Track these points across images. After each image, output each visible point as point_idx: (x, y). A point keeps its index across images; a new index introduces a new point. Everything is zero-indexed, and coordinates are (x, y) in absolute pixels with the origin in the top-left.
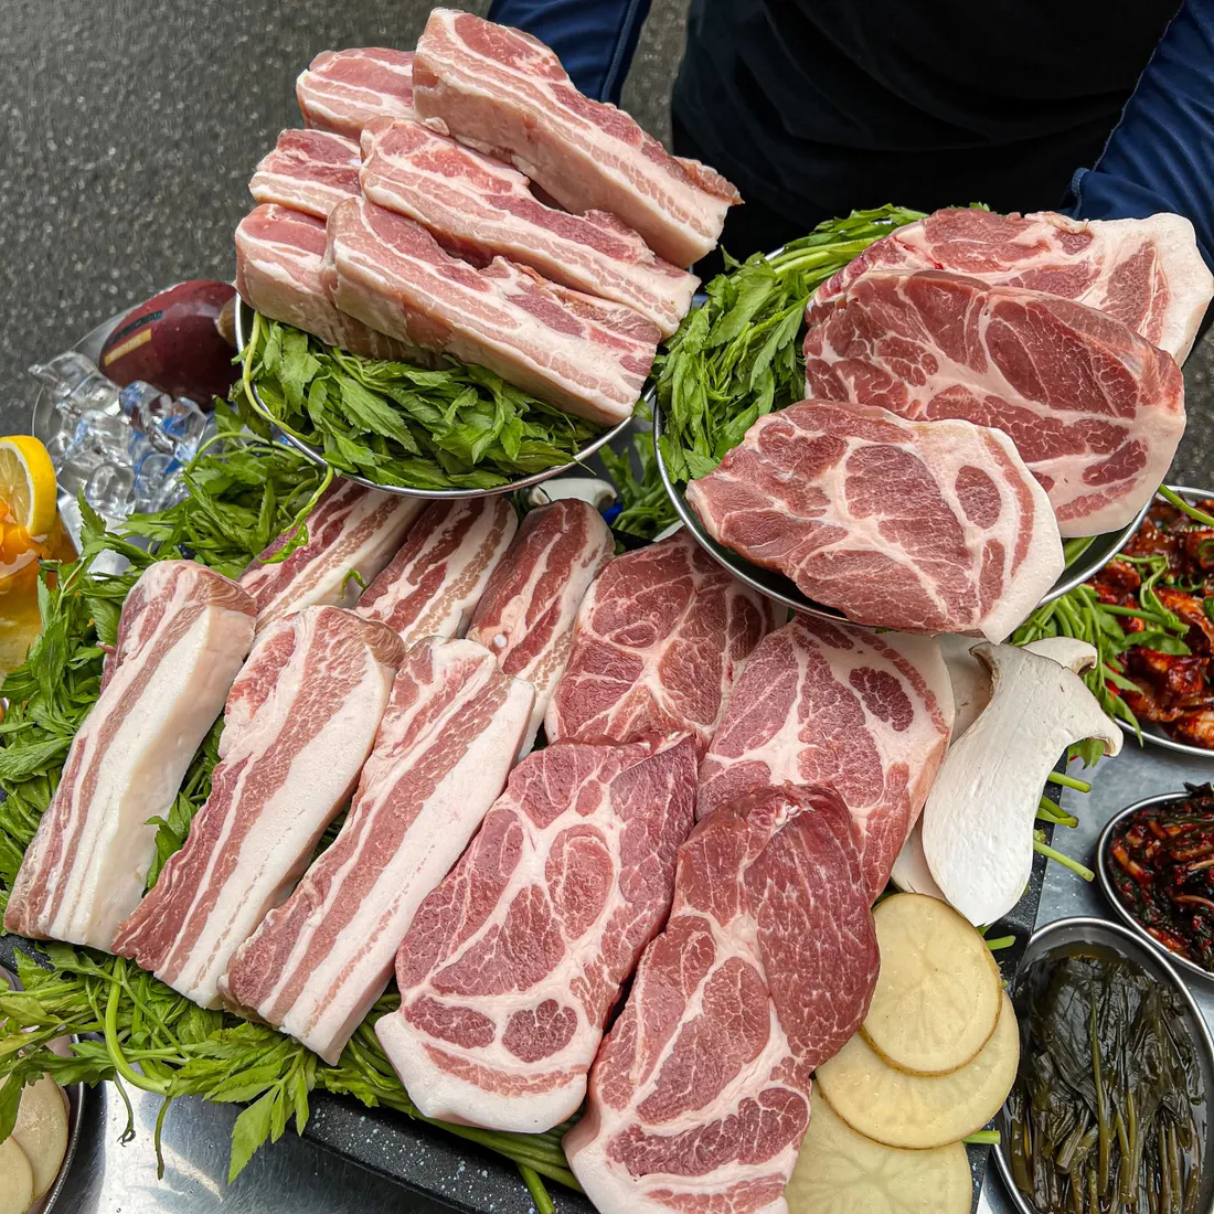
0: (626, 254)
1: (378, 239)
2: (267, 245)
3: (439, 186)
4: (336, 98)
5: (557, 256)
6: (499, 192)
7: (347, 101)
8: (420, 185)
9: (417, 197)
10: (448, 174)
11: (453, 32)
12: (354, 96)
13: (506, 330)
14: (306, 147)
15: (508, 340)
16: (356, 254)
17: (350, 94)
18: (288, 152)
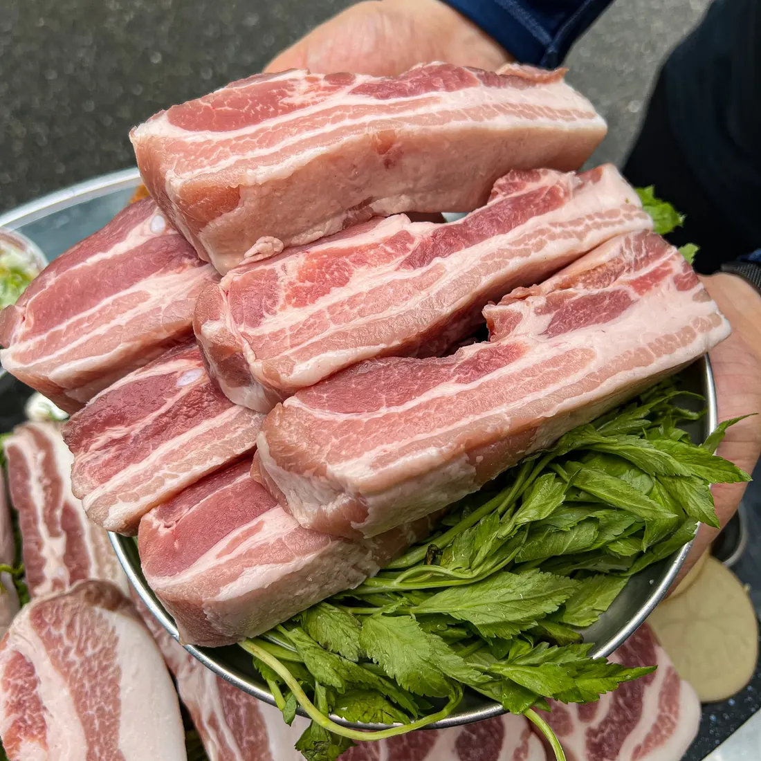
0: (561, 195)
1: (364, 418)
2: (208, 562)
3: (352, 301)
4: (83, 339)
5: (526, 253)
6: (406, 250)
7: (102, 330)
8: (335, 321)
9: (344, 334)
10: (343, 282)
11: (188, 133)
12: (106, 317)
13: (593, 366)
14: (110, 421)
15: (605, 373)
16: (370, 456)
17: (94, 321)
18: (93, 446)
